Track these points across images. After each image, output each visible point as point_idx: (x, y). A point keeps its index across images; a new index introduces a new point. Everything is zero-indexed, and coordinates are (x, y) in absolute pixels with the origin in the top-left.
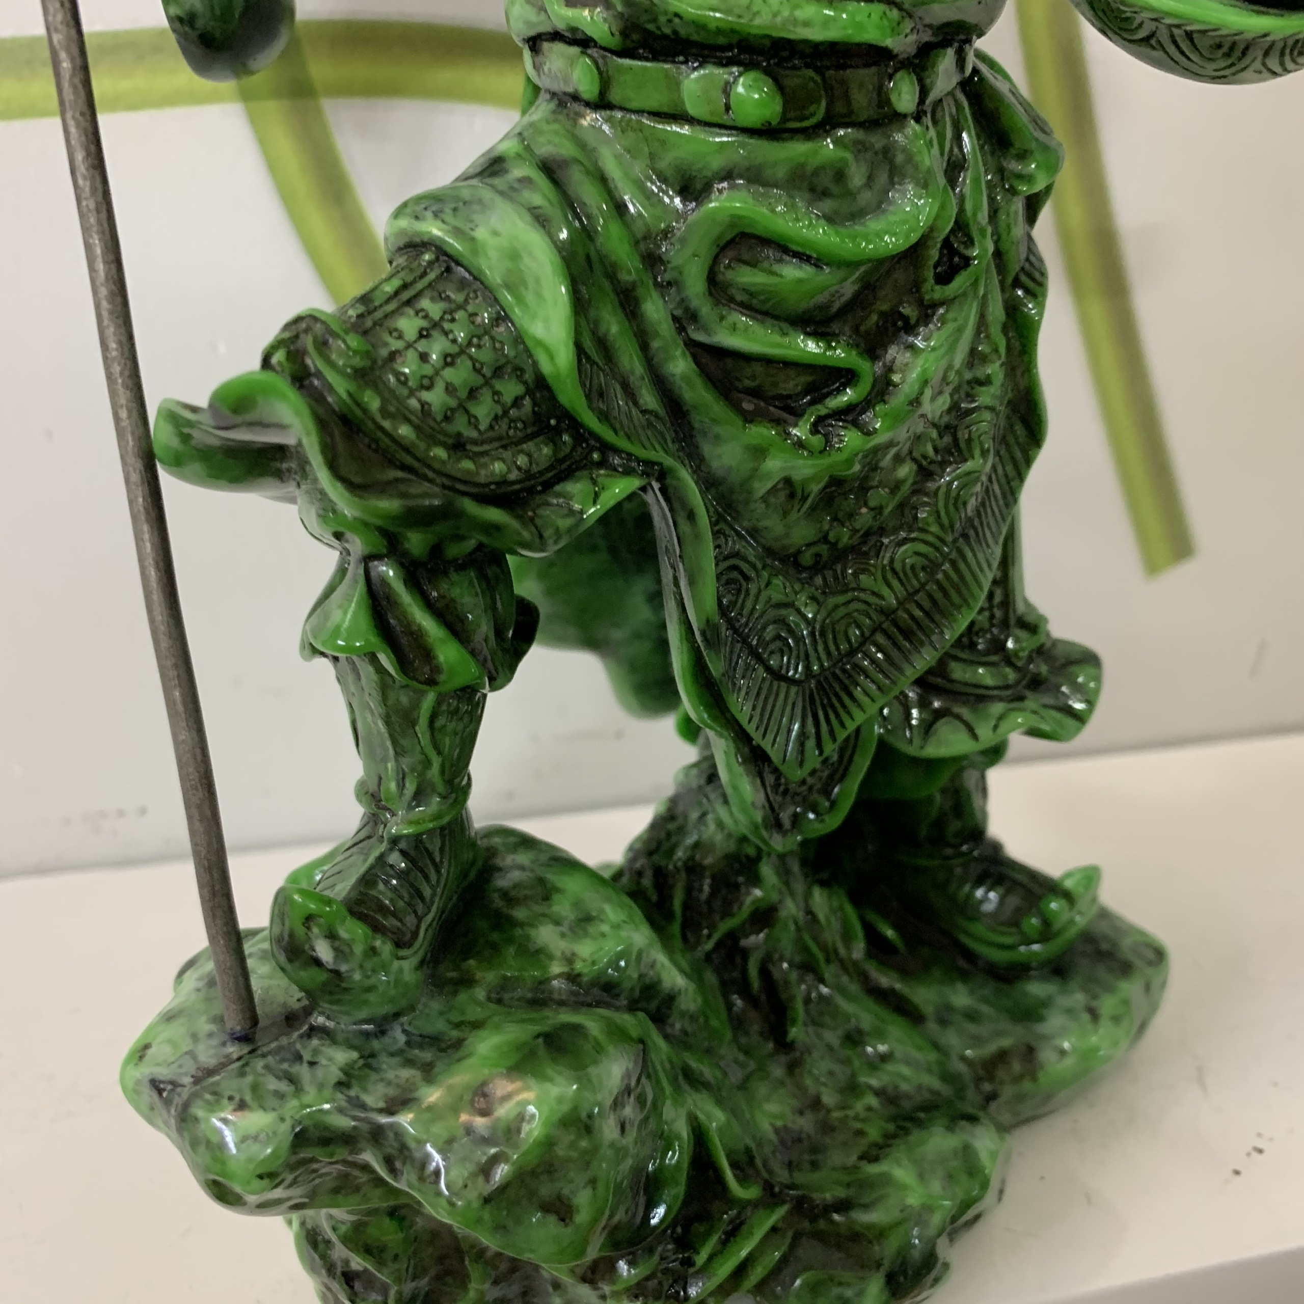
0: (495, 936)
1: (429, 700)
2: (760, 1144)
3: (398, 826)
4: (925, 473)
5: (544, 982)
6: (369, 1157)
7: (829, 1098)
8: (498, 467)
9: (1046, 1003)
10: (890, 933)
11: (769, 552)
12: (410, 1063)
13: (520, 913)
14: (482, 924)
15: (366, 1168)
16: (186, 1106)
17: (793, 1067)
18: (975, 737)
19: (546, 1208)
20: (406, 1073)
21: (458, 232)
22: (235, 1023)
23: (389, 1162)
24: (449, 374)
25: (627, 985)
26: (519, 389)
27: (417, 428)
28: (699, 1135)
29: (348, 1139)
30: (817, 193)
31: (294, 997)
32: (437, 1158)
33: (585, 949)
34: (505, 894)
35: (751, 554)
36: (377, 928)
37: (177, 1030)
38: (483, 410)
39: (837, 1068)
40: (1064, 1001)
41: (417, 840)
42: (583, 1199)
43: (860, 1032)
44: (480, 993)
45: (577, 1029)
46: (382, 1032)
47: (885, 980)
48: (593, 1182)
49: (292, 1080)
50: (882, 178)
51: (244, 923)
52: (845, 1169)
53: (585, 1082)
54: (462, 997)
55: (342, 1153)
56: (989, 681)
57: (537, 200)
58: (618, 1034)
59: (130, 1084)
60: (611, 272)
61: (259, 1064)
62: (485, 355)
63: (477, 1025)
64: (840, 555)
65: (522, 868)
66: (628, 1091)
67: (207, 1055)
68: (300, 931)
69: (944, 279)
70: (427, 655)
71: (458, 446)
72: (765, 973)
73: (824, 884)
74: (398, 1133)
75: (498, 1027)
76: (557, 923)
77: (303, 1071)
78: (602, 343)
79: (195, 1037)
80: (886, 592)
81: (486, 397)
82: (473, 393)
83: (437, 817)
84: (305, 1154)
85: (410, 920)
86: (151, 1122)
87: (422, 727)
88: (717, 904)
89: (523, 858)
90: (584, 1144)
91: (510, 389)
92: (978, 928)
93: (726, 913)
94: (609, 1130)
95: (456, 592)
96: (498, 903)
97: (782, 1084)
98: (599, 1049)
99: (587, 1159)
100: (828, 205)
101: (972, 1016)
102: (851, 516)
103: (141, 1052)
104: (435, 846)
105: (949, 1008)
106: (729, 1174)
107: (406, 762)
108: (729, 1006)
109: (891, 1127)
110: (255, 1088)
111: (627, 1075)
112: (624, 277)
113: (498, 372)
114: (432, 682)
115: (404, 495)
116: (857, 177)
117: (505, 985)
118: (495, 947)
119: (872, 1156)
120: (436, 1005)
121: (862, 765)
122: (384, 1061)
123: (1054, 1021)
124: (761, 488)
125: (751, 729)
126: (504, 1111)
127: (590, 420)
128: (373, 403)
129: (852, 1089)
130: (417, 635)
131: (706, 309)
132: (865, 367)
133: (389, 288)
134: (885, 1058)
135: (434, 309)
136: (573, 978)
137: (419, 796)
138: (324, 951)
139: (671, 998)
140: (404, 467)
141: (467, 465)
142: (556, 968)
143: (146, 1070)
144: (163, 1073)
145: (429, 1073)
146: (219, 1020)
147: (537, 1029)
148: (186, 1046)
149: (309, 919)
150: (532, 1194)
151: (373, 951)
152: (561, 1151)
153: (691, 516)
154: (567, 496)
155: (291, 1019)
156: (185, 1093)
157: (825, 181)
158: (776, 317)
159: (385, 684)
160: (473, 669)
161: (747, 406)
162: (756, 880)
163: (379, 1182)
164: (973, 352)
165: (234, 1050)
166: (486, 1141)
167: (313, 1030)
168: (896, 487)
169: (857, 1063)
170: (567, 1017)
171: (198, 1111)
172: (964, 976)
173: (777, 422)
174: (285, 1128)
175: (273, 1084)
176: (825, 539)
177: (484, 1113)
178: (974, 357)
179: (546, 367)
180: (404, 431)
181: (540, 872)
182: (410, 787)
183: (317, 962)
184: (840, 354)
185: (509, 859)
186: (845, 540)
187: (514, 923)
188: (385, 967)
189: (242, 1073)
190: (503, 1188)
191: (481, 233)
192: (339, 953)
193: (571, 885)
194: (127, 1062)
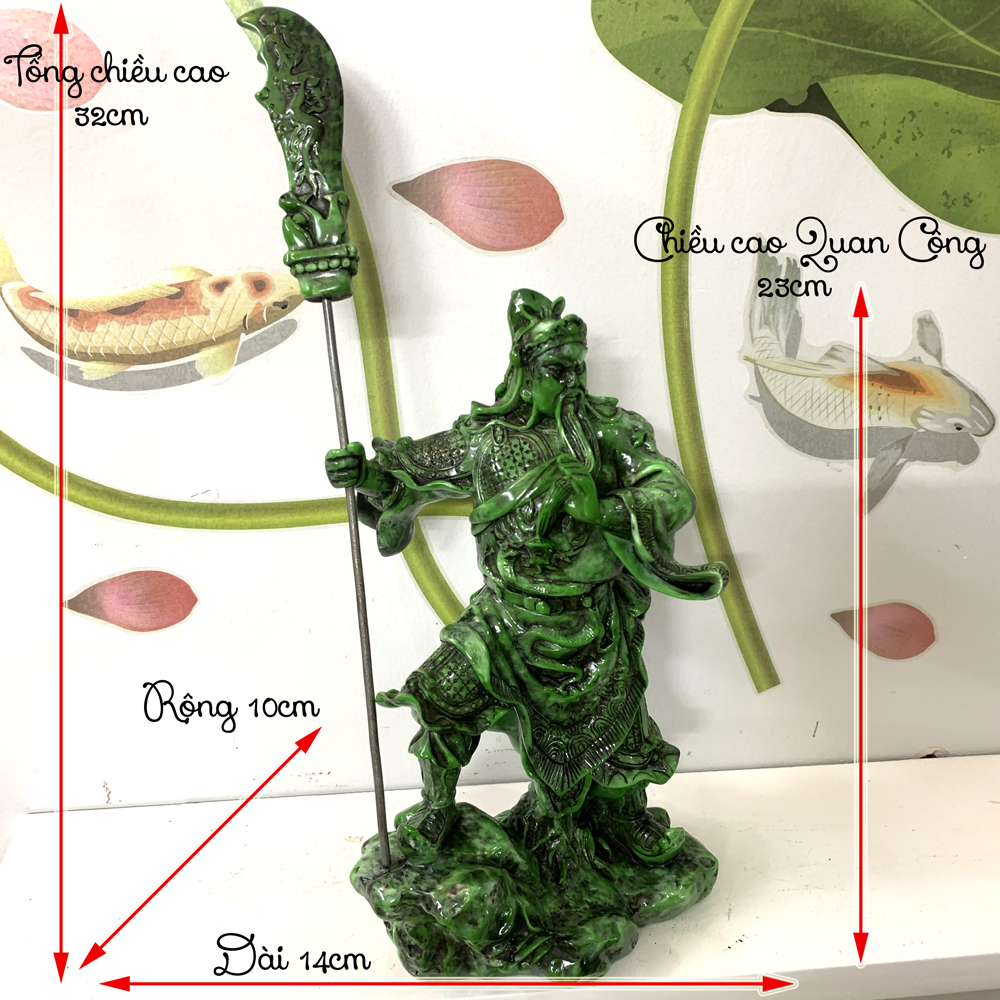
0: (461, 841)
1: (444, 771)
2: (544, 916)
3: (434, 807)
4: (603, 698)
5: (475, 857)
6: (422, 905)
7: (572, 904)
8: (467, 709)
9: (660, 878)
10: (606, 848)
11: (553, 722)
12: (434, 878)
13: (469, 834)
14: (457, 837)
15: (420, 908)
16: (371, 885)
17: (561, 893)
18: (626, 782)
19: (470, 923)
20: (433, 881)
21: (460, 642)
22: (385, 863)
23: (427, 905)
24: (455, 685)
25: (501, 860)
26: (474, 686)
27: (446, 702)
28: (519, 909)
29: (416, 898)
30: (562, 628)
31: (401, 856)
32: (440, 906)
33: (488, 847)
34: (465, 828)
35: (546, 724)
36: (427, 837)
37: (367, 863)
38: (463, 694)
39: (576, 895)
40: (668, 878)
41: (439, 811)
42: (480, 921)
43: (587, 882)
44: (455, 859)
45: (482, 872)
46: (426, 868)
47: (600, 864)
48: (484, 916)
49: (401, 880)
50: (582, 623)
51: (389, 831)
52: (572, 927)
53: (483, 887)
54: (450, 859)
55: (414, 902)
56: (633, 762)
57: (483, 630)
58: (494, 874)
59: (353, 879)
60: (502, 648)
61: (392, 875)
62: (465, 678)
63: (454, 868)
64: (577, 723)
65: (470, 819)
66: (495, 891)
67: (376, 871)
68: (406, 837)
69: (604, 647)
70: (445, 759)
71: (456, 705)
72: (554, 858)
73: (581, 828)
74: (430, 897)
75: (460, 870)
76: (480, 838)
77: (403, 877)
78: (499, 670)
79: (372, 866)
80: (592, 735)
81: (465, 689)
82: (461, 689)
83: (446, 804)
84: (404, 901)
85: (436, 836)
86: (358, 891)
87: (442, 778)
88: (539, 833)
89: (471, 815)
90: (481, 904)
91: (472, 686)
92: (639, 848)
93: (542, 837)
94: (489, 902)
95: (453, 741)
96: (463, 831)
97: (556, 898)
98: (488, 878)
99: (482, 910)
100: (565, 632)
101: (631, 880)
102: (580, 711)
103: (356, 869)
104: (444, 813)
105: (624, 876)
106: (528, 922)
107: (437, 788)
108: (541, 869)
109: (591, 916)
110: (391, 882)
111: (495, 886)
112: (507, 649)
113: (468, 682)
114: (445, 767)
115: (441, 726)
116: (574, 624)
117: (463, 857)
118: (460, 845)
119: (580, 924)
120: (442, 861)
121: (586, 790)
122: (427, 876)
123: (662, 884)
124: (548, 705)
125: (544, 779)
126: (460, 893)
127: (494, 694)
128: (435, 697)
129: (581, 901)
130: (442, 754)
131: (531, 657)
132: (578, 671)
133: (440, 659)
134: (594, 892)
135: (452, 665)
136: (484, 856)
137: (440, 798)
138: (412, 843)
139: (517, 865)
140: (442, 714)
141: (458, 710)
142: (479, 853)
143: (358, 875)
144: (364, 875)
145: (439, 881)
146: (380, 861)
147: (470, 871)
148: (370, 868)
149: (409, 834)
150: (466, 918)
151: (425, 844)
152: (475, 906)
153: (524, 718)
154: (487, 716)
155: (400, 862)
156: (371, 882)
157: (564, 626)
158: (552, 658)
159: (432, 766)
160: (457, 763)
161: (545, 680)
162: (552, 827)
163: (423, 912)
164: (617, 663)
165: (383, 870)
166: (455, 901)
167: (407, 866)
168: (594, 703)
169: (584, 893)
170: (480, 868)
171: (375, 887)
172: (633, 865)
173: (553, 686)
174: (399, 894)
175: (396, 881)
176: (571, 718)
177: (454, 893)
178: (617, 664)
179: (482, 680)
180: (443, 704)
181: (477, 821)
182: (438, 795)
183: (410, 846)
184: (571, 669)
185: (468, 815)
186: (577, 718)
187: (467, 837)
188: (429, 850)
189: (386, 877)
190: (458, 915)
191: (466, 644)
192: (417, 845)
193: (486, 826)
194: (353, 872)
